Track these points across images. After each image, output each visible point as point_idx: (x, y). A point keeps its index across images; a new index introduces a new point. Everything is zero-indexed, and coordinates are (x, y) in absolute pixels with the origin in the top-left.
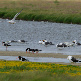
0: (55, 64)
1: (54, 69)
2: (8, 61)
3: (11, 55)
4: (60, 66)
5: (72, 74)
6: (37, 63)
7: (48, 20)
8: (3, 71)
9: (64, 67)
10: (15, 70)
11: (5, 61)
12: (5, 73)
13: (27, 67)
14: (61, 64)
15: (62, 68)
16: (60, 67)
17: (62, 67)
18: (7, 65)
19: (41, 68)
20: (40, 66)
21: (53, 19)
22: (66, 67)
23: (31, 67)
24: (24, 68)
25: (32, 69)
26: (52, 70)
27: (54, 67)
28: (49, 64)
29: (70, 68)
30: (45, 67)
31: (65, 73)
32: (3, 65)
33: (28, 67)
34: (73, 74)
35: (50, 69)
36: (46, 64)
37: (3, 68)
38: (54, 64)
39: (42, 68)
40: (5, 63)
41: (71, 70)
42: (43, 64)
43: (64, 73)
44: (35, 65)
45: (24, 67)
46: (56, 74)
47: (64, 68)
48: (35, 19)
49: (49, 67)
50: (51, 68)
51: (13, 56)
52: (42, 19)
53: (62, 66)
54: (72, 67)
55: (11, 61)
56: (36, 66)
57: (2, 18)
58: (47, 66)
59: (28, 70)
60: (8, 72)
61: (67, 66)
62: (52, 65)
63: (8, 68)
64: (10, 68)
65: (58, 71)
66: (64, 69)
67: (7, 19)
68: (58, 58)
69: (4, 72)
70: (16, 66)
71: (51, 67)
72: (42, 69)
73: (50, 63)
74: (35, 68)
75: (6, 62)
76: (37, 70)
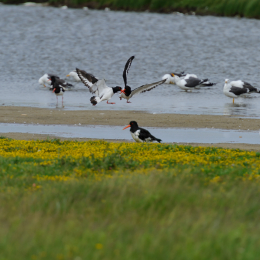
0: (219, 150)
1: (215, 164)
2: (68, 142)
3: (77, 123)
7: (194, 9)
8: (52, 175)
9: (248, 156)
10: (89, 170)
11: (57, 142)
12: (58, 180)
13: (127, 158)
14: (236, 147)
15: (241, 163)
16: (233, 159)
18: (63, 154)
19: (172, 163)
20: (170, 156)
21: (209, 5)
22: (253, 160)
23: (142, 159)
24: (119, 164)
25: (145, 165)
26: (209, 169)
27: (213, 160)
28: (199, 150)
30: (187, 158)
31: (250, 178)
32: (52, 155)
33: (132, 161)
35: (202, 165)
36: (188, 149)
37: (52, 165)
38: (214, 150)
39: (175, 162)
40: (56, 147)
42: (181, 149)
43: (248, 176)
44: (155, 152)
45: (117, 160)
47: (247, 160)
48: (152, 5)
49: (200, 159)
50: (206, 162)
51: (83, 124)
52: (175, 5)
53: (240, 154)
55: (76, 141)
56: (158, 157)
57: (46, 4)
58: (192, 157)
59: (133, 170)
60: (67, 175)
62: (207, 153)
63: (65, 165)
64: (74, 164)
65: (226, 171)
66: (245, 164)
67: (65, 7)
68: (228, 128)
69: (53, 178)
70: (92, 156)
71: (205, 159)
72: (176, 167)
73: (200, 147)
74: (155, 162)
75: (60, 144)
76: (159, 167)
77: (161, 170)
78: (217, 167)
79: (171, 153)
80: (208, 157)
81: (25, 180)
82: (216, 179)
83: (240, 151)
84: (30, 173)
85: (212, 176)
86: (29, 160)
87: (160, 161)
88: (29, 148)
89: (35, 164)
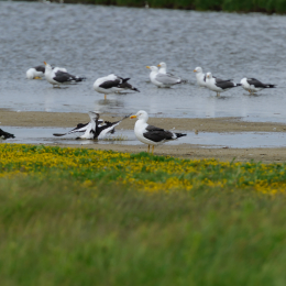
0: (90, 151)
1: (85, 167)
4: (107, 155)
5: (151, 183)
6: (23, 147)
15: (114, 166)
16: (105, 161)
17: (113, 159)
19: (38, 166)
20: (35, 158)
22: (128, 162)
26: (79, 172)
27: (84, 162)
28: (68, 151)
29: (141, 164)
30: (55, 160)
31: (125, 182)
34: (152, 186)
35: (71, 168)
36: (56, 150)
39: (41, 165)
41: (144, 169)
42: (47, 151)
43: (122, 180)
44: (19, 153)
46: (92, 186)
47: (120, 163)
49: (68, 161)
50: (75, 165)
53: (112, 156)
54: (150, 161)
56: (22, 159)
58: (60, 159)
61: (133, 158)
62: (76, 155)
65: (98, 174)
66: (119, 167)
71: (75, 161)
72: (43, 170)
73: (69, 148)
74: (19, 166)
76: (24, 170)
77: (26, 174)
78: (88, 170)
80: (78, 159)
82: (87, 182)
83: (113, 153)
85: (82, 181)
87: (25, 163)
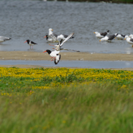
0: (125, 72)
1: (123, 79)
2: (48, 69)
6: (94, 70)
8: (40, 86)
10: (59, 83)
11: (42, 69)
12: (43, 88)
13: (78, 77)
16: (132, 76)
18: (45, 75)
19: (101, 79)
20: (100, 75)
23: (85, 77)
24: (74, 80)
25: (87, 80)
26: (120, 81)
27: (122, 77)
28: (115, 72)
30: (109, 76)
32: (40, 76)
33: (80, 78)
35: (116, 79)
36: (109, 71)
37: (40, 81)
38: (122, 72)
39: (103, 78)
40: (42, 71)
42: (105, 72)
44: (92, 73)
45: (73, 78)
49: (115, 77)
50: (118, 78)
55: (52, 68)
56: (94, 76)
58: (111, 75)
59: (81, 83)
60: (47, 86)
62: (119, 73)
63: (47, 81)
64: (51, 80)
65: (129, 82)
68: (129, 60)
69: (40, 87)
70: (61, 76)
73: (115, 70)
74: (92, 78)
75: (44, 70)
76: (95, 81)
77: (95, 83)
78: (124, 80)
79: (100, 74)
80: (119, 75)
81: (26, 88)
82: (124, 86)
84: (29, 85)
85: (122, 85)
86: (28, 78)
87: (95, 78)
88: (28, 72)
89: (31, 81)
